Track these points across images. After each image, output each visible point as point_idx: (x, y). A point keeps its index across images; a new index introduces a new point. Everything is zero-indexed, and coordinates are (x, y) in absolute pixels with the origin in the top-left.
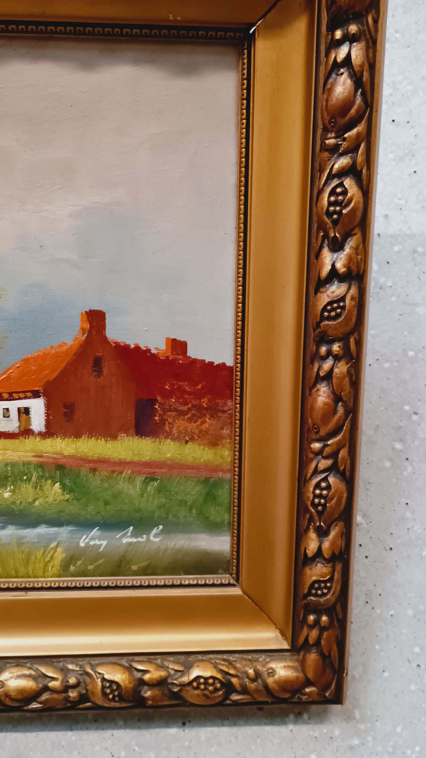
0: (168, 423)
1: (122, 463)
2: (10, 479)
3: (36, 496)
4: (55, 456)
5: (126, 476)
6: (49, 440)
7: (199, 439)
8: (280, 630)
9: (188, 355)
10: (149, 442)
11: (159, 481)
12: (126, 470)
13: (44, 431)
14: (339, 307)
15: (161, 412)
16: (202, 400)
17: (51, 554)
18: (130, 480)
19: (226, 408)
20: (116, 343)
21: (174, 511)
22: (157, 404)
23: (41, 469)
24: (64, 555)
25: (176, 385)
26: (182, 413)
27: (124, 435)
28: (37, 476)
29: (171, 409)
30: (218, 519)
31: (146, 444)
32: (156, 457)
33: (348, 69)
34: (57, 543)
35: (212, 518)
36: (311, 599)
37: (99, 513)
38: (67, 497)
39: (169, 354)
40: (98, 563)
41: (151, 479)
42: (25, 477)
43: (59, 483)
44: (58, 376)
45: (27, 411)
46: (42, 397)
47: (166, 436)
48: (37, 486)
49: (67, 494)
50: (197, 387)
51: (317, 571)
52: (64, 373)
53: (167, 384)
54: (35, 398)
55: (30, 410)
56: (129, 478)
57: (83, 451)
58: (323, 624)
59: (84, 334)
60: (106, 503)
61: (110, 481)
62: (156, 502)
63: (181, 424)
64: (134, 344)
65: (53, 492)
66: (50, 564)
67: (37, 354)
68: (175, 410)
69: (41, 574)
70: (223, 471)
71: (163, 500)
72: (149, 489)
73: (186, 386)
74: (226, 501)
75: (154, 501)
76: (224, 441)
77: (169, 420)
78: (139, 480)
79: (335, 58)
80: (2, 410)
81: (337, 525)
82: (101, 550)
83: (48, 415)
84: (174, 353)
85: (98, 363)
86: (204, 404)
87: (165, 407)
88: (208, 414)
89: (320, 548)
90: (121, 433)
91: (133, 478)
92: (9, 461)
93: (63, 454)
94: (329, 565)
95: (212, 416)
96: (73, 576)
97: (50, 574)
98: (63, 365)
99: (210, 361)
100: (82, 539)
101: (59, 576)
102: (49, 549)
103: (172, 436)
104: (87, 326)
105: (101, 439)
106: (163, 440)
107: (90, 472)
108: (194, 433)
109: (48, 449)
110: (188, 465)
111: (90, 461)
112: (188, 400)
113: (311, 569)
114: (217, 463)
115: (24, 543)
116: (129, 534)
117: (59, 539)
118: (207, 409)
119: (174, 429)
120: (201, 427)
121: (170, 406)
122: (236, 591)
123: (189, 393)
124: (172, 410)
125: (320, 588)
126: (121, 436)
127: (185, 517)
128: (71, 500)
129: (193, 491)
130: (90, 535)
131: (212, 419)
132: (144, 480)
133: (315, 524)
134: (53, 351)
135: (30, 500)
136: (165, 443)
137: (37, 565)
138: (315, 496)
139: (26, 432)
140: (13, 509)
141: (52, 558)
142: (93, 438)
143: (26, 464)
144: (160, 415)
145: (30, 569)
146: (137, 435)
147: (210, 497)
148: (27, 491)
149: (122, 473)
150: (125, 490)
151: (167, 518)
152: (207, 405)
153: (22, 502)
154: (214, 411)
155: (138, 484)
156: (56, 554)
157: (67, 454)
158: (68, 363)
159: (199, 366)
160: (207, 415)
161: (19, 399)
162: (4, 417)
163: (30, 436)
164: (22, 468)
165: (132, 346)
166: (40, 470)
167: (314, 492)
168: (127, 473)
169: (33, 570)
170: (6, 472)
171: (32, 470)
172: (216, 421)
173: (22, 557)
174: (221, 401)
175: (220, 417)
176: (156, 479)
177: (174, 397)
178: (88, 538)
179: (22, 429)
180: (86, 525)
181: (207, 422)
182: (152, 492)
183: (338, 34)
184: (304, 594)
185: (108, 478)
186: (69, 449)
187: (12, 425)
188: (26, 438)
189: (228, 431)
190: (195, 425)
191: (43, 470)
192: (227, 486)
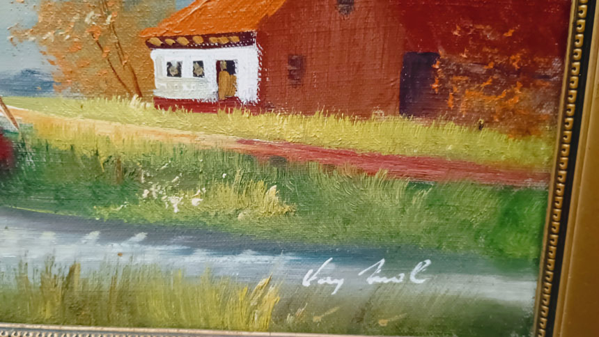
0: (453, 95)
1: (375, 159)
2: (201, 176)
3: (240, 206)
4: (272, 142)
5: (380, 180)
6: (262, 116)
7: (501, 123)
10: (420, 125)
11: (430, 189)
12: (380, 170)
13: (256, 102)
15: (442, 76)
16: (513, 57)
17: (259, 296)
18: (386, 184)
19: (549, 72)
21: (450, 238)
22: (438, 62)
23: (249, 163)
24: (278, 298)
25: (472, 30)
26: (476, 78)
27: (382, 112)
28: (242, 174)
29: (459, 71)
30: (519, 254)
31: (415, 129)
32: (430, 150)
34: (268, 279)
35: (509, 251)
38: (287, 208)
40: (328, 313)
41: (418, 185)
42: (224, 175)
43: (275, 186)
44: (281, 9)
45: (230, 67)
46: (255, 44)
47: (447, 116)
48: (244, 189)
49: (287, 203)
50: (505, 34)
52: (293, 5)
53: (457, 27)
54: (244, 45)
55: (236, 65)
56: (385, 182)
57: (315, 136)
60: (347, 221)
61: (355, 187)
62: (424, 222)
63: (474, 97)
65: (266, 200)
66: (256, 311)
68: (467, 73)
69: (243, 325)
70: (535, 178)
71: (435, 220)
72: (414, 202)
73: (488, 31)
74: (535, 226)
75: (420, 222)
76: (541, 128)
77: (455, 89)
78: (400, 185)
80: (192, 65)
82: (334, 293)
83: (263, 74)
86: (515, 64)
87: (450, 67)
88: (520, 82)
90: (376, 109)
91: (391, 183)
92: (201, 148)
93: (284, 140)
95: (526, 85)
96: (290, 330)
97: (256, 326)
100: (307, 276)
101: (270, 330)
102: (254, 290)
103: (457, 117)
105: (344, 118)
106: (443, 122)
107: (324, 171)
108: (494, 113)
109: (261, 131)
110: (479, 166)
111: (324, 153)
112: (490, 56)
114: (526, 163)
115: (219, 277)
116: (379, 271)
118: (518, 73)
119: (462, 105)
120: (506, 102)
121: (458, 66)
123: (492, 45)
124: (462, 72)
126: (376, 114)
127: (467, 248)
128: (292, 214)
129: (483, 207)
130: (319, 270)
131: (526, 89)
132: (407, 187)
135: (231, 211)
136: (446, 127)
137: (238, 310)
139: (229, 102)
140: (205, 224)
141: (260, 302)
142: (332, 116)
143: (227, 153)
144: (441, 81)
145: (227, 316)
146: (401, 113)
147: (509, 218)
148: (227, 197)
149: (373, 174)
150: (377, 201)
151: (438, 248)
152: (519, 64)
153: (219, 213)
154: (529, 76)
155: (398, 193)
156: (266, 297)
157: (290, 141)
160: (518, 83)
161: (220, 46)
162: (195, 75)
163: (235, 109)
164: (220, 159)
166: (247, 164)
168: (382, 173)
169: (232, 318)
170: (196, 165)
171: (235, 163)
172: (531, 94)
173: (216, 298)
174: (542, 60)
175: (537, 87)
176: (427, 185)
177: (466, 50)
178: (315, 275)
181: (517, 94)
182: (418, 207)
185: (352, 181)
186: (293, 131)
187: (207, 89)
188: (227, 112)
189: (549, 112)
190: (497, 99)
191: (252, 164)
192: (538, 203)
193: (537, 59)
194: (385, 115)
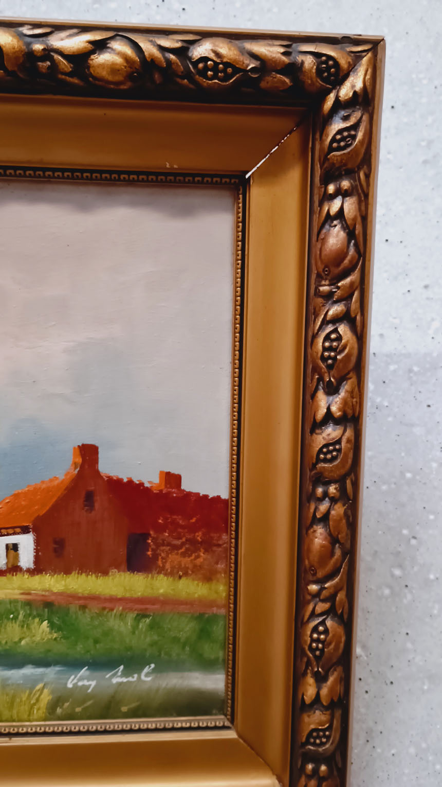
0: (162, 558)
1: (113, 600)
3: (23, 635)
4: (44, 593)
5: (117, 613)
6: (37, 577)
7: (193, 574)
8: (277, 775)
9: (182, 488)
10: (142, 577)
11: (151, 618)
12: (117, 607)
13: (33, 568)
14: (335, 450)
15: (153, 547)
16: (197, 534)
17: (37, 696)
18: (122, 617)
19: (220, 542)
20: (109, 477)
21: (166, 648)
22: (150, 538)
23: (29, 607)
24: (51, 697)
25: (170, 519)
26: (175, 548)
27: (116, 570)
28: (24, 614)
30: (213, 657)
31: (138, 580)
32: (149, 593)
33: (341, 222)
35: (206, 655)
36: (309, 748)
37: (88, 651)
38: (55, 635)
39: (163, 487)
40: (86, 705)
41: (142, 615)
42: (12, 616)
43: (47, 621)
44: (49, 511)
45: (15, 547)
46: (31, 533)
47: (159, 571)
48: (25, 625)
49: (55, 632)
50: (191, 521)
51: (315, 719)
52: (56, 508)
53: (161, 517)
54: (24, 533)
55: (19, 546)
56: (121, 615)
57: (73, 588)
58: (321, 775)
59: (76, 468)
60: (96, 641)
61: (101, 619)
62: (148, 640)
63: (175, 559)
64: (127, 478)
65: (41, 631)
66: (36, 707)
67: (27, 489)
68: (169, 544)
69: (26, 717)
70: (218, 607)
71: (156, 637)
72: (140, 626)
73: (180, 519)
74: (221, 638)
75: (146, 639)
76: (219, 576)
77: (163, 555)
78: (131, 616)
79: (328, 210)
81: (335, 670)
82: (89, 691)
83: (37, 551)
84: (168, 486)
85: (89, 498)
86: (199, 538)
87: (158, 541)
88: (203, 549)
89: (318, 694)
90: (112, 569)
91: (124, 615)
93: (52, 591)
94: (328, 712)
95: (206, 551)
96: (59, 719)
97: (35, 717)
98: (54, 500)
99: (205, 493)
100: (70, 680)
101: (45, 720)
102: (34, 691)
103: (165, 572)
104: (79, 460)
105: (91, 575)
106: (156, 575)
107: (80, 610)
108: (188, 568)
109: (36, 587)
110: (181, 601)
111: (79, 598)
112: (182, 534)
113: (309, 716)
114: (211, 598)
116: (119, 674)
117: (45, 680)
118: (201, 543)
119: (167, 564)
120: (195, 561)
121: (163, 542)
122: (231, 735)
123: (182, 527)
124: (166, 544)
125: (318, 737)
126: (112, 572)
127: (178, 655)
128: (58, 639)
129: (186, 628)
131: (207, 553)
132: (136, 617)
133: (313, 669)
134: (44, 486)
135: (16, 640)
136: (158, 578)
137: (22, 707)
138: (313, 640)
139: (14, 569)
141: (38, 700)
142: (84, 574)
143: (13, 602)
144: (153, 550)
145: (15, 712)
146: (129, 571)
147: (204, 633)
148: (13, 630)
149: (112, 610)
150: (116, 627)
151: (160, 655)
152: (201, 539)
153: (8, 641)
154: (208, 545)
155: (130, 621)
156: (42, 696)
157: (56, 591)
158: (59, 497)
159: (193, 499)
160: (201, 549)
161: (8, 535)
163: (18, 573)
164: (9, 606)
165: (125, 480)
166: (27, 608)
167: (311, 636)
168: (118, 609)
169: (18, 713)
171: (19, 608)
172: (210, 555)
173: (6, 699)
174: (215, 535)
175: (214, 552)
176: (149, 615)
177: (167, 531)
179: (10, 566)
180: (74, 664)
181: (201, 556)
182: (144, 630)
183: (331, 188)
184: (302, 743)
185: (99, 615)
186: (58, 585)
188: (13, 575)
189: (223, 566)
190: (189, 559)
191: (30, 608)
192: (221, 623)
193: (212, 535)
194: (118, 572)
